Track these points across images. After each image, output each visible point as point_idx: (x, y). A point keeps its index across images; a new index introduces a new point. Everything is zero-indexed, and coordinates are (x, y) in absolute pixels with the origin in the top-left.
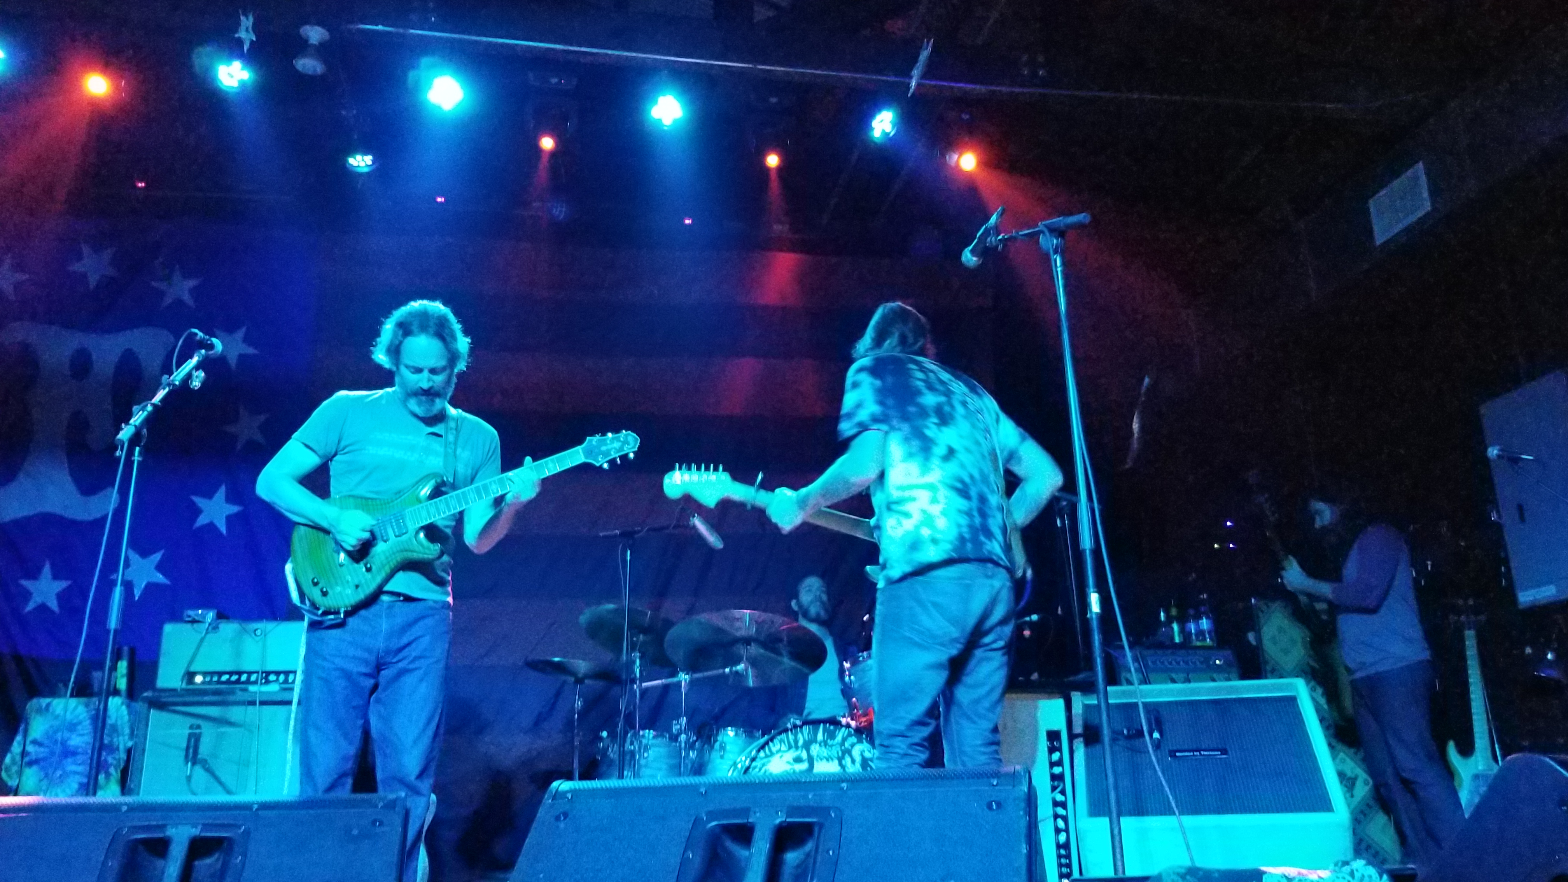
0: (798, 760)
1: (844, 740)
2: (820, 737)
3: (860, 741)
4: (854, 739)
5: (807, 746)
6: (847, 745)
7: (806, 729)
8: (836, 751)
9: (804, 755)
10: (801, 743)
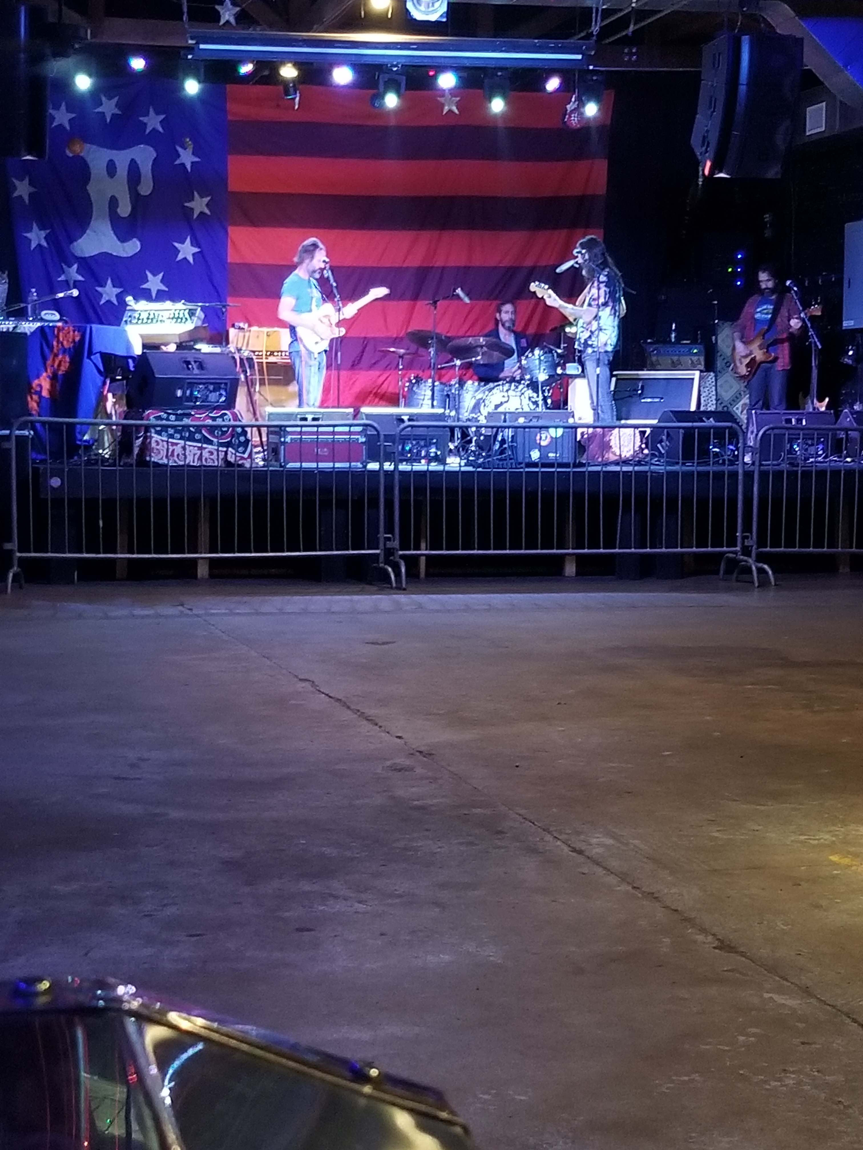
0: (504, 396)
1: (522, 389)
2: (513, 387)
3: (528, 389)
4: (526, 389)
5: (507, 391)
6: (523, 391)
7: (507, 385)
8: (519, 394)
9: (506, 394)
10: (505, 390)
